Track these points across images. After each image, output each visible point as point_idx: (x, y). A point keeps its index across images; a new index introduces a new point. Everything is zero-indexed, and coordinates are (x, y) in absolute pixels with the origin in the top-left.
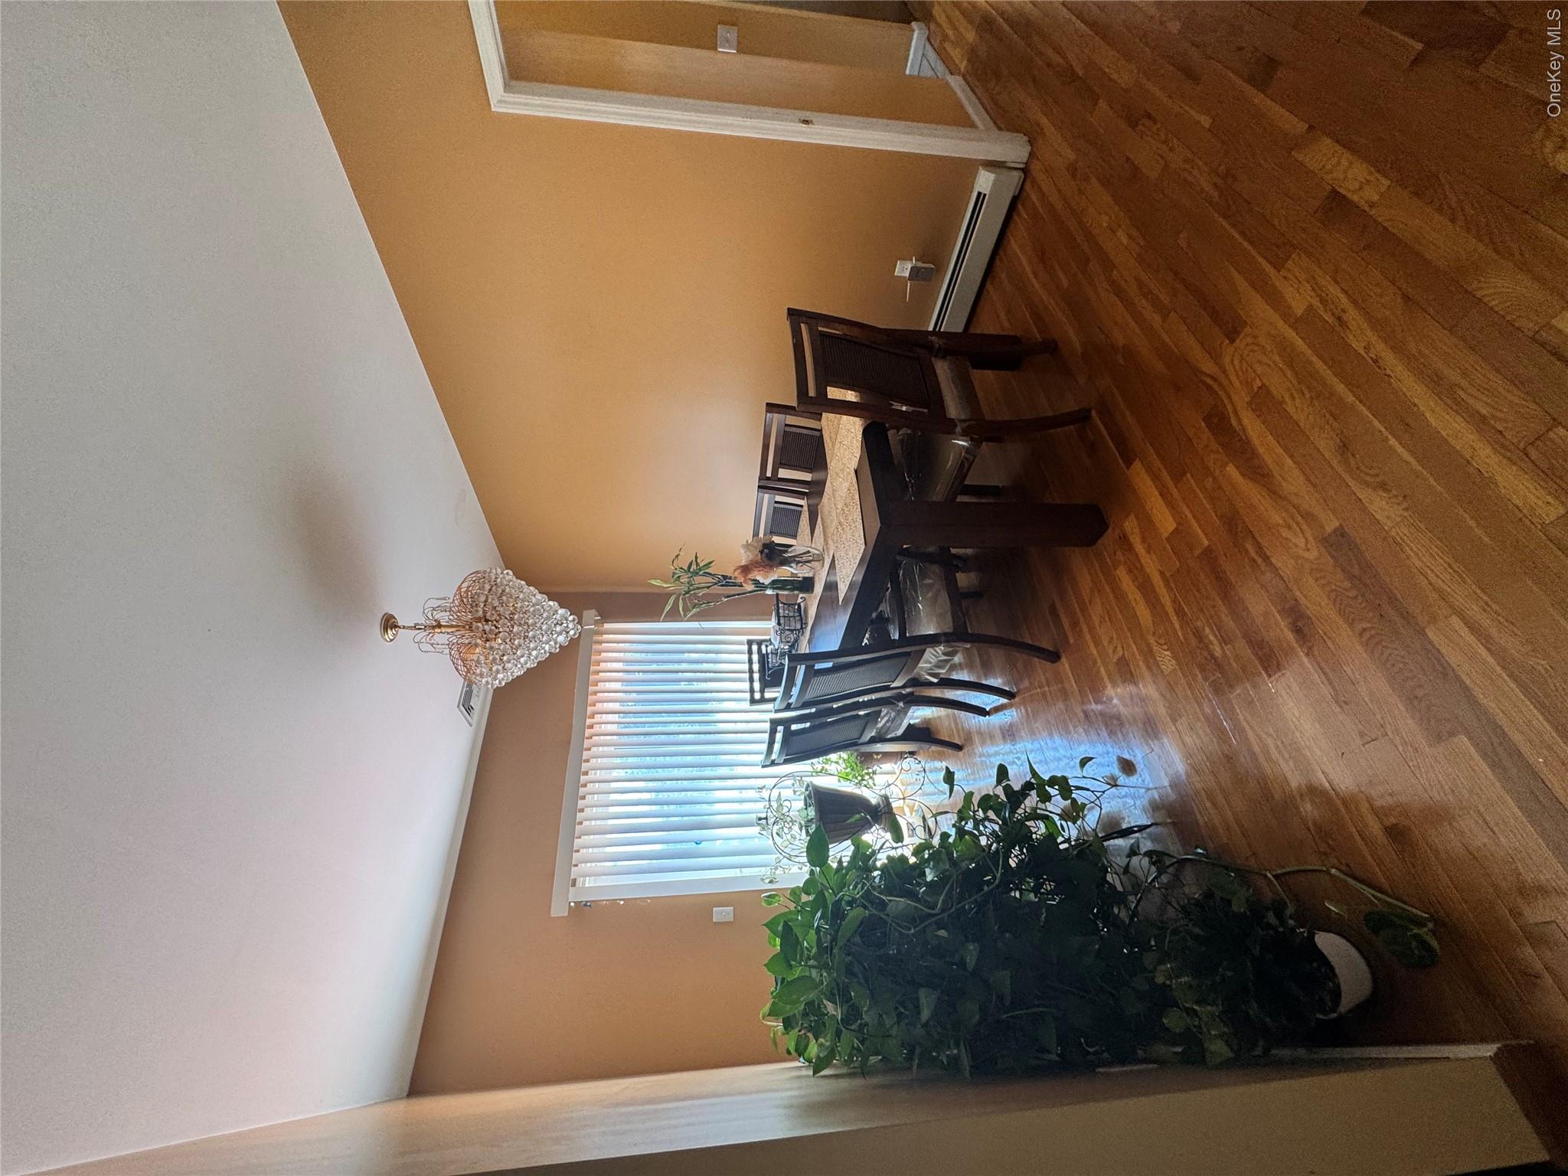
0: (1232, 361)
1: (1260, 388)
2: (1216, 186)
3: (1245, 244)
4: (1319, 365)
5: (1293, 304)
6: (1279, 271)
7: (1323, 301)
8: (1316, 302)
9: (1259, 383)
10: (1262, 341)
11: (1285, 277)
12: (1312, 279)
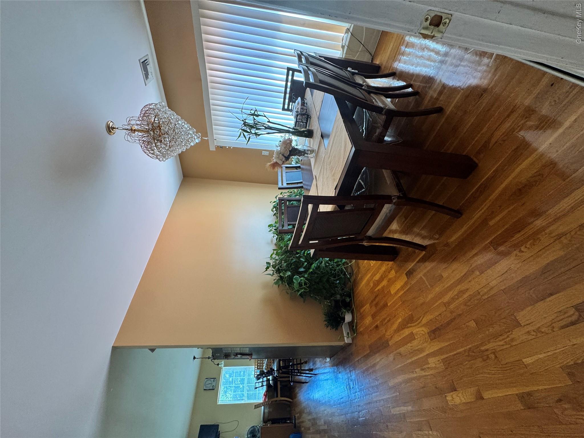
0: (423, 331)
1: (415, 337)
2: (487, 350)
3: (455, 352)
4: (416, 358)
5: (432, 359)
6: (441, 360)
7: (428, 368)
8: (429, 366)
9: (416, 338)
10: (425, 344)
11: (439, 361)
12: (435, 368)
